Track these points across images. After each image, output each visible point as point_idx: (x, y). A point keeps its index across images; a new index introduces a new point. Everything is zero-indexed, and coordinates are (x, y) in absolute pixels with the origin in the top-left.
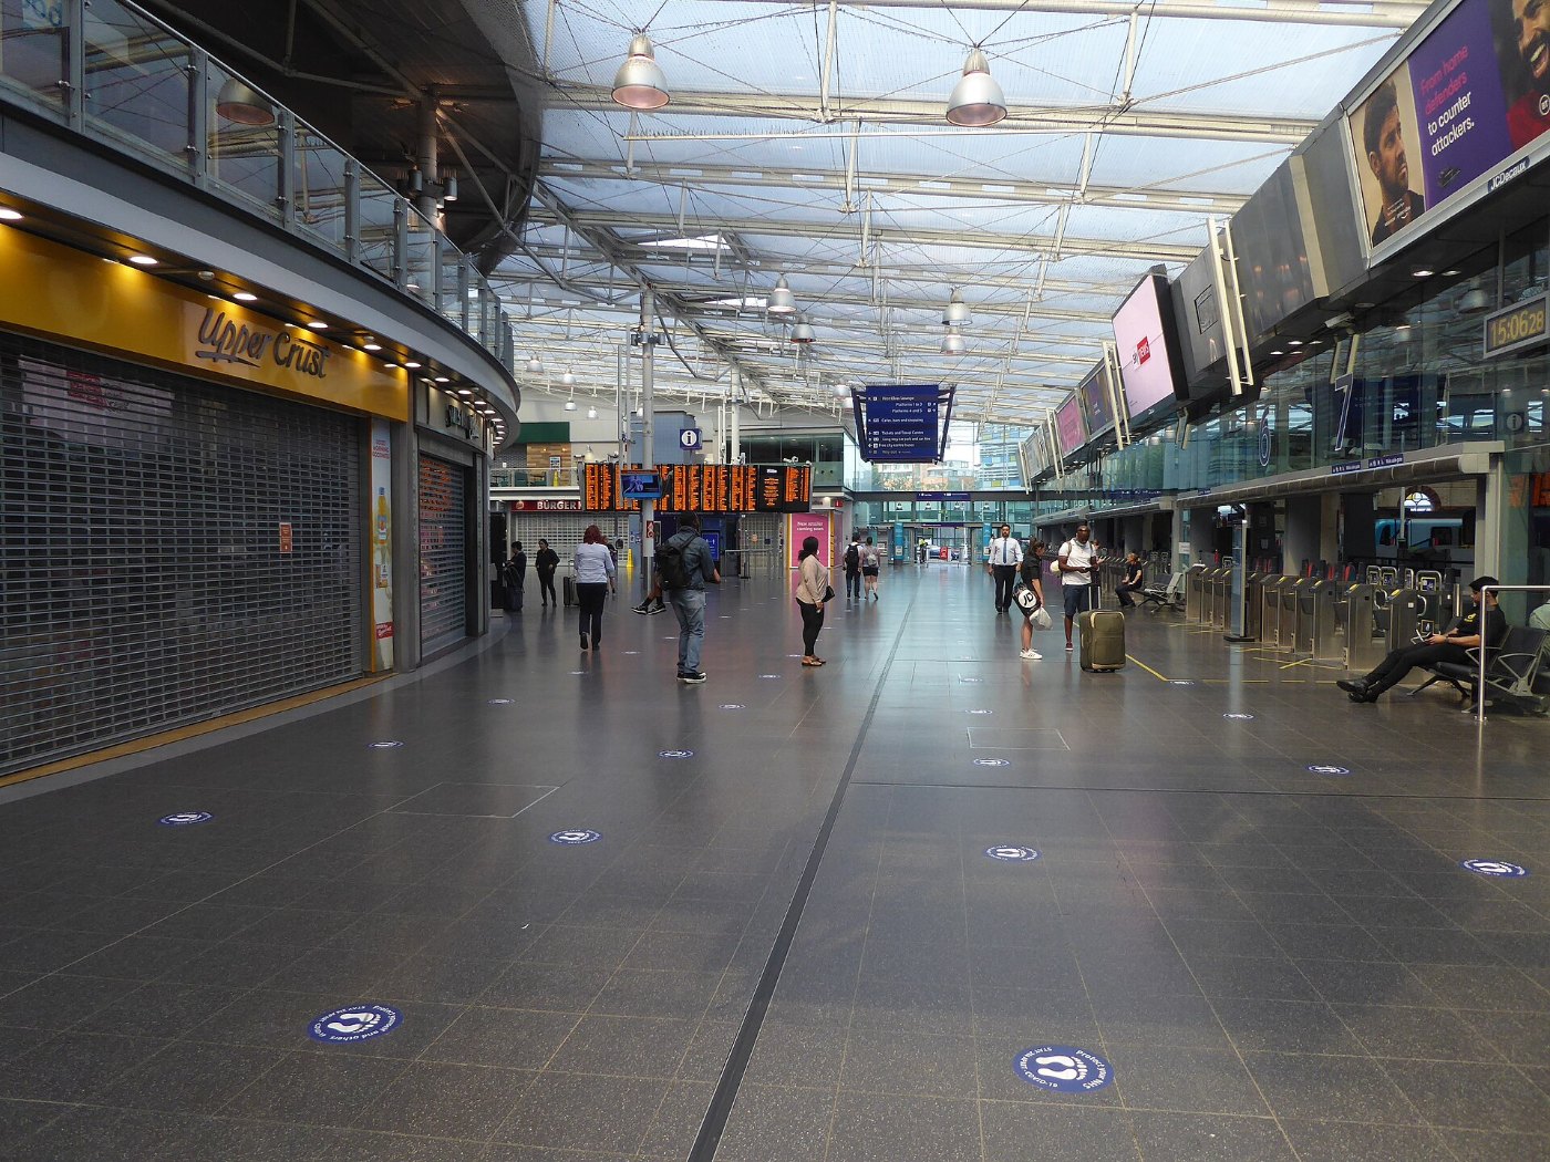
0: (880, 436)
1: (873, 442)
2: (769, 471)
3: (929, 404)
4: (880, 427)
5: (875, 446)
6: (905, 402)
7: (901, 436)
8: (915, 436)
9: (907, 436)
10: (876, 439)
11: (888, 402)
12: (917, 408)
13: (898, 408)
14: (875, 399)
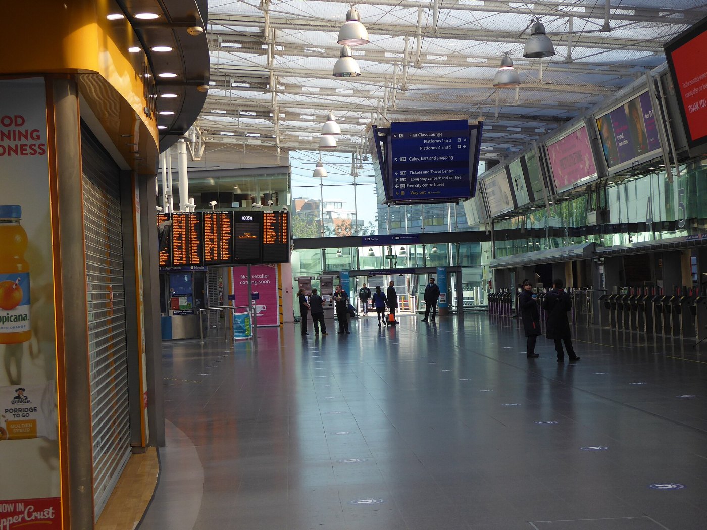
0: (408, 176)
1: (399, 183)
2: (244, 218)
3: (459, 140)
4: (407, 166)
5: (403, 186)
6: (434, 138)
7: (431, 175)
8: (445, 175)
9: (437, 175)
10: (403, 180)
11: (414, 138)
12: (446, 144)
13: (426, 145)
14: (401, 136)
